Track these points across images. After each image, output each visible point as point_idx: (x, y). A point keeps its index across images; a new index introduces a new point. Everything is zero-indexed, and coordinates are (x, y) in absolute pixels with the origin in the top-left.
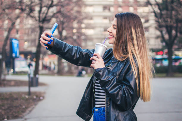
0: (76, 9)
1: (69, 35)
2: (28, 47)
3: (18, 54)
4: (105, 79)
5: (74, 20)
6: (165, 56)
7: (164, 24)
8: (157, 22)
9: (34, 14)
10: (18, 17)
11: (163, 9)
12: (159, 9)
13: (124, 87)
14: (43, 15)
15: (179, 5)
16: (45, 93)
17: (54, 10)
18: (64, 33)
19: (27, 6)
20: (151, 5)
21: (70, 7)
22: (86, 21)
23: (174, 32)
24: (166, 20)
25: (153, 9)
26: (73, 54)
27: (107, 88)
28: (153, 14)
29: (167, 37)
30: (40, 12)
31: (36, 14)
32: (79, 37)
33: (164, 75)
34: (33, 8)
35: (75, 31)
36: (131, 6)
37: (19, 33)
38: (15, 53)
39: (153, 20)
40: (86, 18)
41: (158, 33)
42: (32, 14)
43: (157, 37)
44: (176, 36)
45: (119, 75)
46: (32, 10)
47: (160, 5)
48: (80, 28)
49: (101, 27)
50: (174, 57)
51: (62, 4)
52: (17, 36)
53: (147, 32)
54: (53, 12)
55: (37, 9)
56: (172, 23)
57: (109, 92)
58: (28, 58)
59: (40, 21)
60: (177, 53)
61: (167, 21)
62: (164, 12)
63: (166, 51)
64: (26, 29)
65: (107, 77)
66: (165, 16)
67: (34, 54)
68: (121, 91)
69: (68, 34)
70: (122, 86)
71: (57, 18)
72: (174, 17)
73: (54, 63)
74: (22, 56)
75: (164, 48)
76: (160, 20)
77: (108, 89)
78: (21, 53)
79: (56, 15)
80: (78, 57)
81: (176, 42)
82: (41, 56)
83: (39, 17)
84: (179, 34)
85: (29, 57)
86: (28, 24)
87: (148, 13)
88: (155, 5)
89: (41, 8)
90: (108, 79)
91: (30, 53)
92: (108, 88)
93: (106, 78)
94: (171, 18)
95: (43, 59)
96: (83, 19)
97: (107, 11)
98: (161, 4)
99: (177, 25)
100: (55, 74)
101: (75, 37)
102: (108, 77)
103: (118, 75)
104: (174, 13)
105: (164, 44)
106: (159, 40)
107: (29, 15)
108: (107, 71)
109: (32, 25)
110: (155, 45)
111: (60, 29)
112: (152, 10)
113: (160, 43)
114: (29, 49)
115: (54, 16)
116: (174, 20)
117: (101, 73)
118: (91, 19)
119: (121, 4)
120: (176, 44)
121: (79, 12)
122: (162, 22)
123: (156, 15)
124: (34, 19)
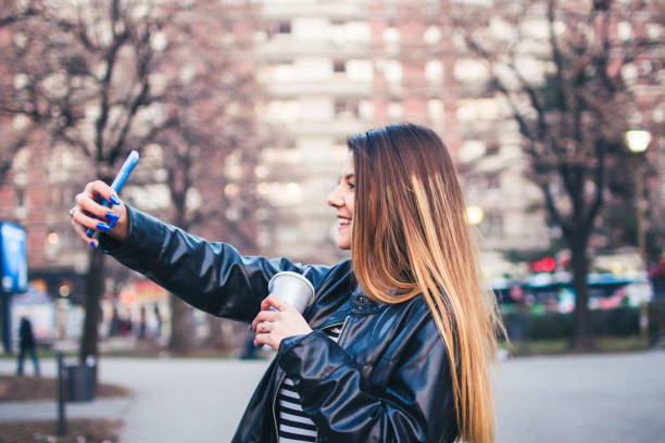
0: (233, 110)
1: (209, 207)
2: (61, 252)
3: (22, 281)
4: (317, 376)
5: (229, 153)
6: (563, 276)
7: (552, 158)
8: (530, 151)
9: (79, 130)
10: (21, 143)
11: (550, 107)
12: (535, 104)
13: (391, 412)
14: (112, 136)
15: (604, 93)
16: (119, 424)
17: (153, 114)
18: (193, 200)
19: (53, 102)
20: (504, 91)
21: (210, 106)
22: (270, 156)
23: (590, 188)
24: (561, 144)
25: (514, 107)
26: (204, 270)
27: (323, 410)
28: (513, 126)
29: (564, 205)
30: (101, 123)
31: (87, 131)
32: (246, 214)
33: (560, 345)
34: (77, 109)
35: (231, 191)
36: (435, 97)
37: (28, 200)
38: (11, 275)
39: (515, 144)
40: (271, 143)
41: (535, 193)
42: (70, 133)
43: (532, 209)
44: (599, 202)
45: (375, 364)
46: (71, 117)
47: (537, 93)
48: (249, 181)
49: (326, 175)
50: (594, 278)
51: (182, 94)
52: (21, 212)
53: (496, 191)
54: (149, 122)
55: (93, 112)
56: (582, 158)
57: (332, 427)
58: (64, 295)
59: (100, 158)
60: (603, 262)
61: (564, 150)
62: (551, 118)
63: (564, 256)
64: (52, 186)
65: (326, 370)
66: (554, 133)
67: (83, 277)
68: (378, 424)
69: (205, 201)
70: (383, 405)
71: (164, 143)
72: (587, 136)
73: (157, 311)
74: (39, 288)
75: (557, 246)
76: (539, 147)
77: (326, 414)
78: (33, 275)
79: (160, 135)
80: (223, 283)
81: (599, 222)
82: (109, 284)
83: (99, 143)
84: (607, 196)
85: (64, 290)
86: (60, 166)
87: (496, 121)
88: (518, 93)
89: (105, 109)
90: (327, 378)
91: (68, 274)
92: (327, 411)
93: (322, 371)
94: (578, 137)
95: (116, 295)
96: (261, 147)
97: (347, 115)
98: (543, 90)
99: (601, 161)
100: (162, 353)
101: (232, 214)
102: (331, 368)
103: (371, 362)
104: (587, 118)
105: (557, 232)
106: (539, 218)
107: (59, 135)
108: (324, 347)
109: (73, 171)
110: (526, 236)
111: (179, 185)
112: (508, 111)
113: (544, 230)
114: (66, 261)
115: (153, 136)
116: (589, 146)
117: (302, 353)
118: (291, 145)
119: (397, 90)
120: (601, 232)
121: (244, 123)
122: (546, 153)
123: (524, 129)
124: (78, 152)
